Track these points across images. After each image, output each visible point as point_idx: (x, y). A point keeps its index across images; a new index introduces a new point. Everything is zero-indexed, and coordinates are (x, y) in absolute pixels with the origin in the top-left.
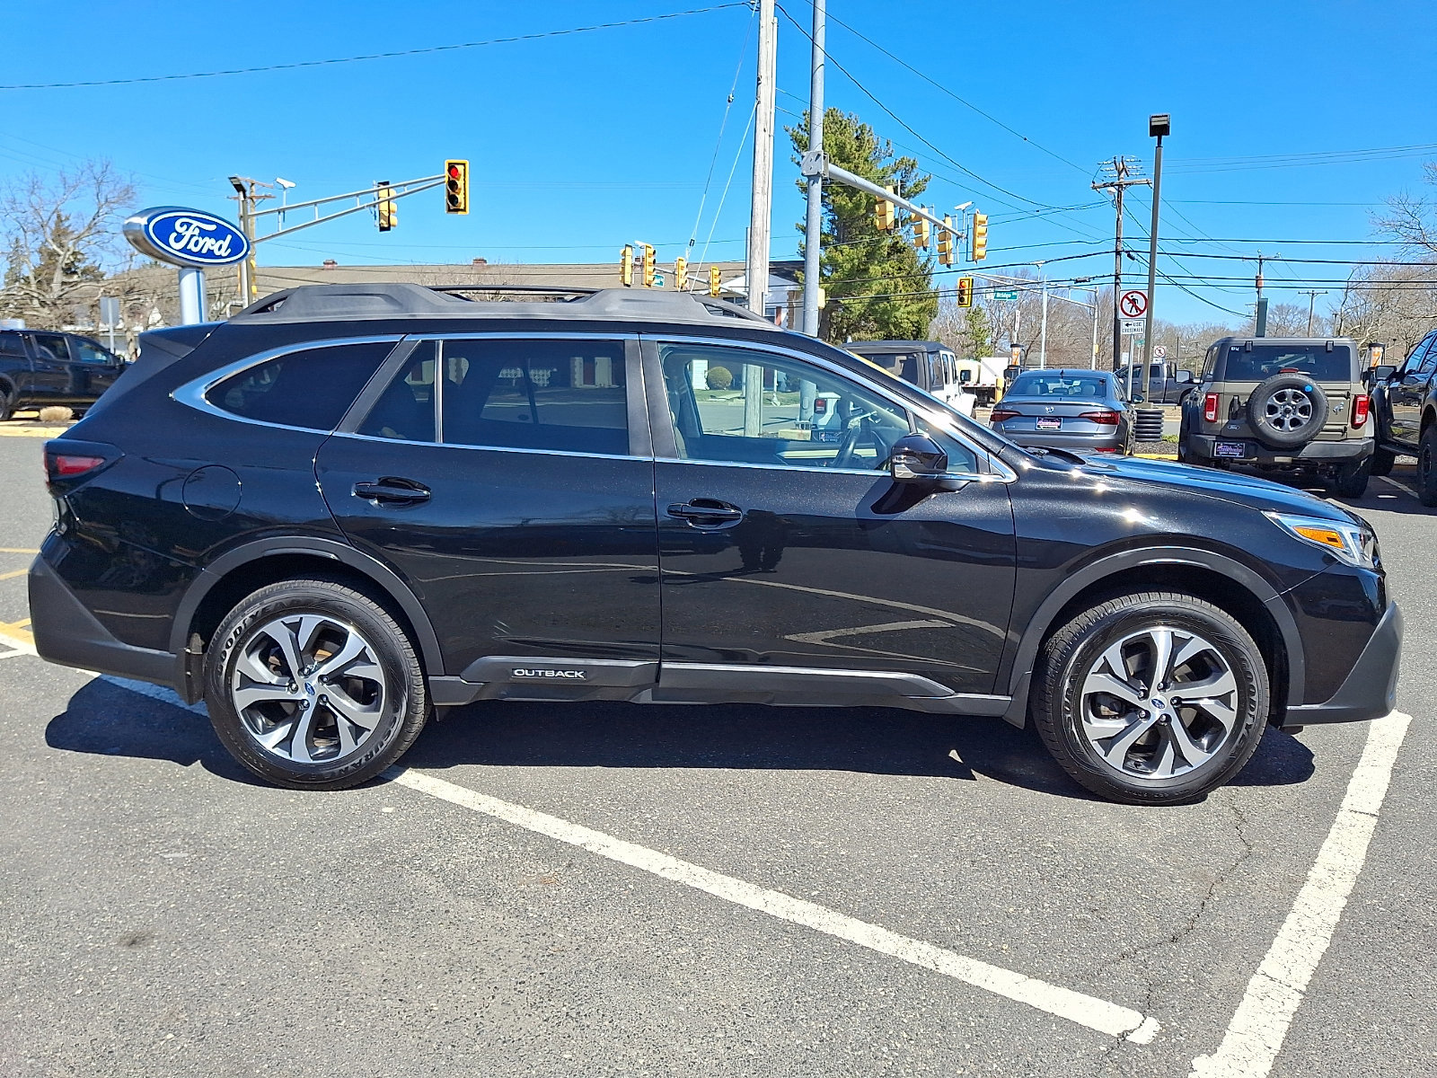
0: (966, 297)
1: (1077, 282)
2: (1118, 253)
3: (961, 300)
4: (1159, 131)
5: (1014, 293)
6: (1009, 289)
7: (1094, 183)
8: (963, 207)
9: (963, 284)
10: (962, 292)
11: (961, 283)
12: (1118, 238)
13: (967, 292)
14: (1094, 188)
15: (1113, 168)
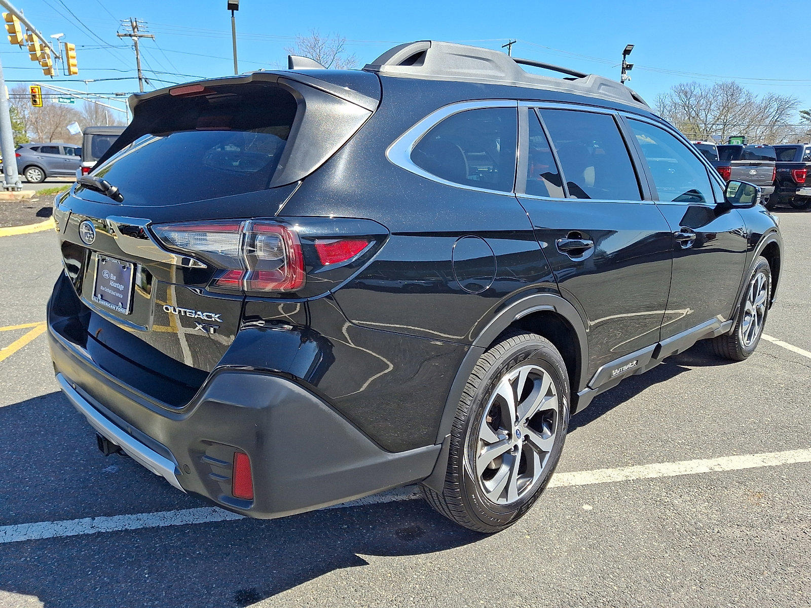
0: (37, 100)
1: (117, 95)
2: (140, 79)
3: (35, 101)
4: (233, 7)
5: (72, 100)
6: (69, 96)
7: (118, 32)
8: (57, 36)
9: (34, 91)
10: (34, 96)
11: (32, 90)
12: (138, 70)
13: (37, 96)
14: (119, 36)
15: (130, 24)
